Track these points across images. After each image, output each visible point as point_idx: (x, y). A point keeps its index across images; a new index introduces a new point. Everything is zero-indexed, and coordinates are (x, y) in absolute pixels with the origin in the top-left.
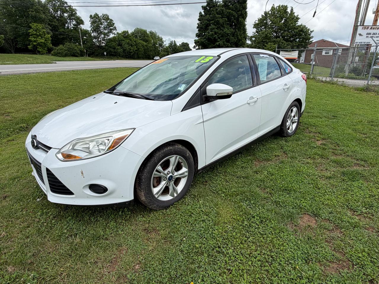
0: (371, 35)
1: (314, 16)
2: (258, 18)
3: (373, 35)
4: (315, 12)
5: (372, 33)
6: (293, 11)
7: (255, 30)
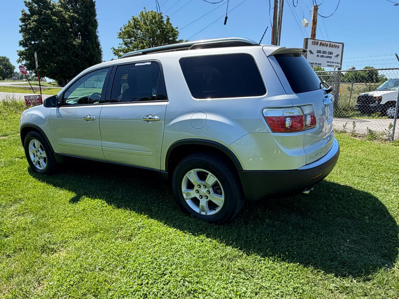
0: (321, 54)
1: (225, 23)
2: (124, 25)
3: (323, 54)
4: (226, 18)
5: (322, 52)
6: (170, 21)
7: (121, 41)
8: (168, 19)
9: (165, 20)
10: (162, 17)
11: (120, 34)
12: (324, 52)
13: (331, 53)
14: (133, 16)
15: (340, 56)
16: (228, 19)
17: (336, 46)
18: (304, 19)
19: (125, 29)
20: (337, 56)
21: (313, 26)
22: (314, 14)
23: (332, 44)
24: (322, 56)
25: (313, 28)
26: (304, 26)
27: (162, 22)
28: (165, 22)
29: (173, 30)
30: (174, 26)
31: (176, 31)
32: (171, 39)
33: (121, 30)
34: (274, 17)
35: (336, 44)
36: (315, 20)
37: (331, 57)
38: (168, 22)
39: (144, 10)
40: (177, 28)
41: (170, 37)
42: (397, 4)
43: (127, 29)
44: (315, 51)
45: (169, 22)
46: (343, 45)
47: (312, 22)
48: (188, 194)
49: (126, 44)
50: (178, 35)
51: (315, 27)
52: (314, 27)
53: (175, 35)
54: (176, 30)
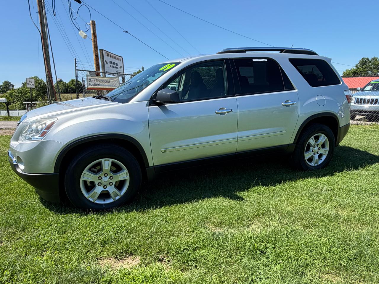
0: (112, 65)
5: (112, 63)
12: (114, 63)
13: (117, 65)
15: (122, 68)
17: (119, 59)
18: (81, 31)
20: (121, 67)
21: (94, 38)
22: (94, 28)
23: (117, 57)
24: (113, 67)
25: (94, 41)
26: (83, 37)
34: (41, 22)
35: (119, 57)
36: (95, 34)
37: (117, 68)
42: (126, 31)
44: (108, 62)
46: (123, 59)
47: (92, 35)
48: (306, 156)
51: (96, 40)
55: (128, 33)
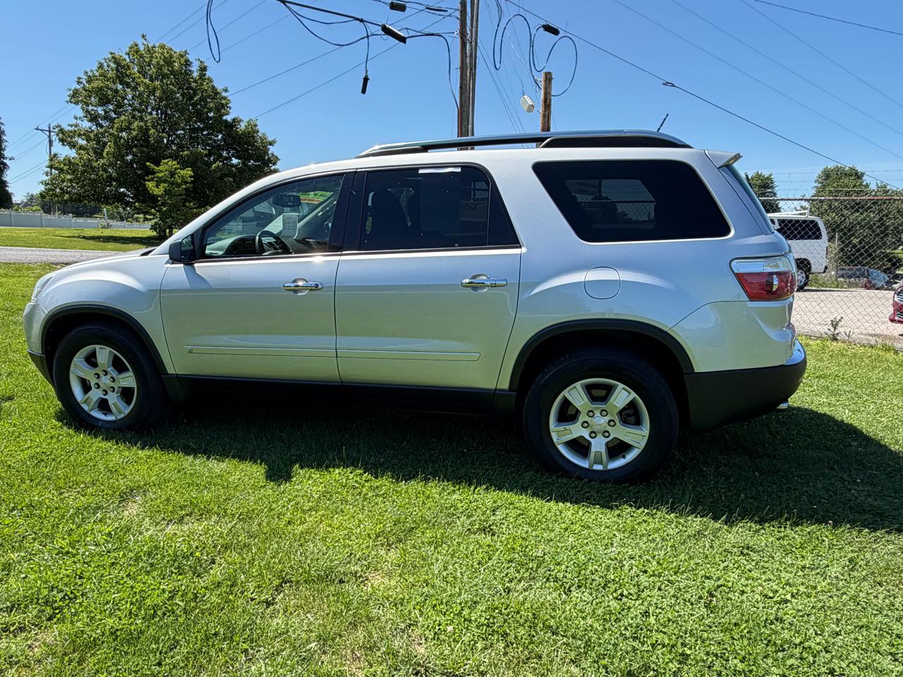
1: (364, 91)
2: (87, 73)
4: (366, 80)
6: (208, 74)
7: (78, 110)
8: (203, 69)
9: (195, 68)
10: (188, 63)
11: (75, 94)
14: (112, 54)
16: (369, 81)
18: (525, 97)
19: (89, 81)
21: (545, 111)
22: (546, 89)
25: (544, 116)
26: (526, 109)
27: (188, 73)
28: (196, 75)
29: (216, 93)
30: (219, 87)
31: (225, 98)
32: (211, 114)
33: (79, 83)
34: (461, 87)
36: (548, 101)
38: (202, 76)
39: (140, 42)
40: (226, 91)
41: (210, 110)
42: (668, 83)
43: (96, 84)
45: (205, 75)
47: (541, 103)
48: (559, 434)
49: (94, 118)
50: (230, 108)
51: (549, 114)
52: (547, 113)
53: (223, 106)
54: (224, 94)
55: (673, 86)
